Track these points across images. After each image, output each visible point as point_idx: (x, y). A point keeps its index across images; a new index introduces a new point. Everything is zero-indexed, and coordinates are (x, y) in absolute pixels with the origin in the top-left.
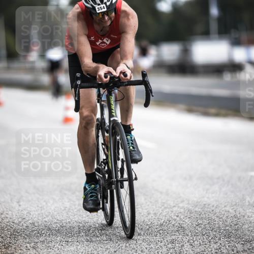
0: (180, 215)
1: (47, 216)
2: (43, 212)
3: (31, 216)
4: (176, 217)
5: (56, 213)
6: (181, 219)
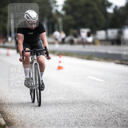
0: (115, 116)
1: (48, 116)
2: (46, 114)
3: (40, 116)
4: (113, 117)
5: (53, 115)
6: (116, 118)
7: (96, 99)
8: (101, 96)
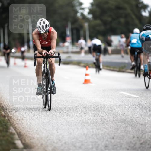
7: (129, 118)
8: (136, 115)
